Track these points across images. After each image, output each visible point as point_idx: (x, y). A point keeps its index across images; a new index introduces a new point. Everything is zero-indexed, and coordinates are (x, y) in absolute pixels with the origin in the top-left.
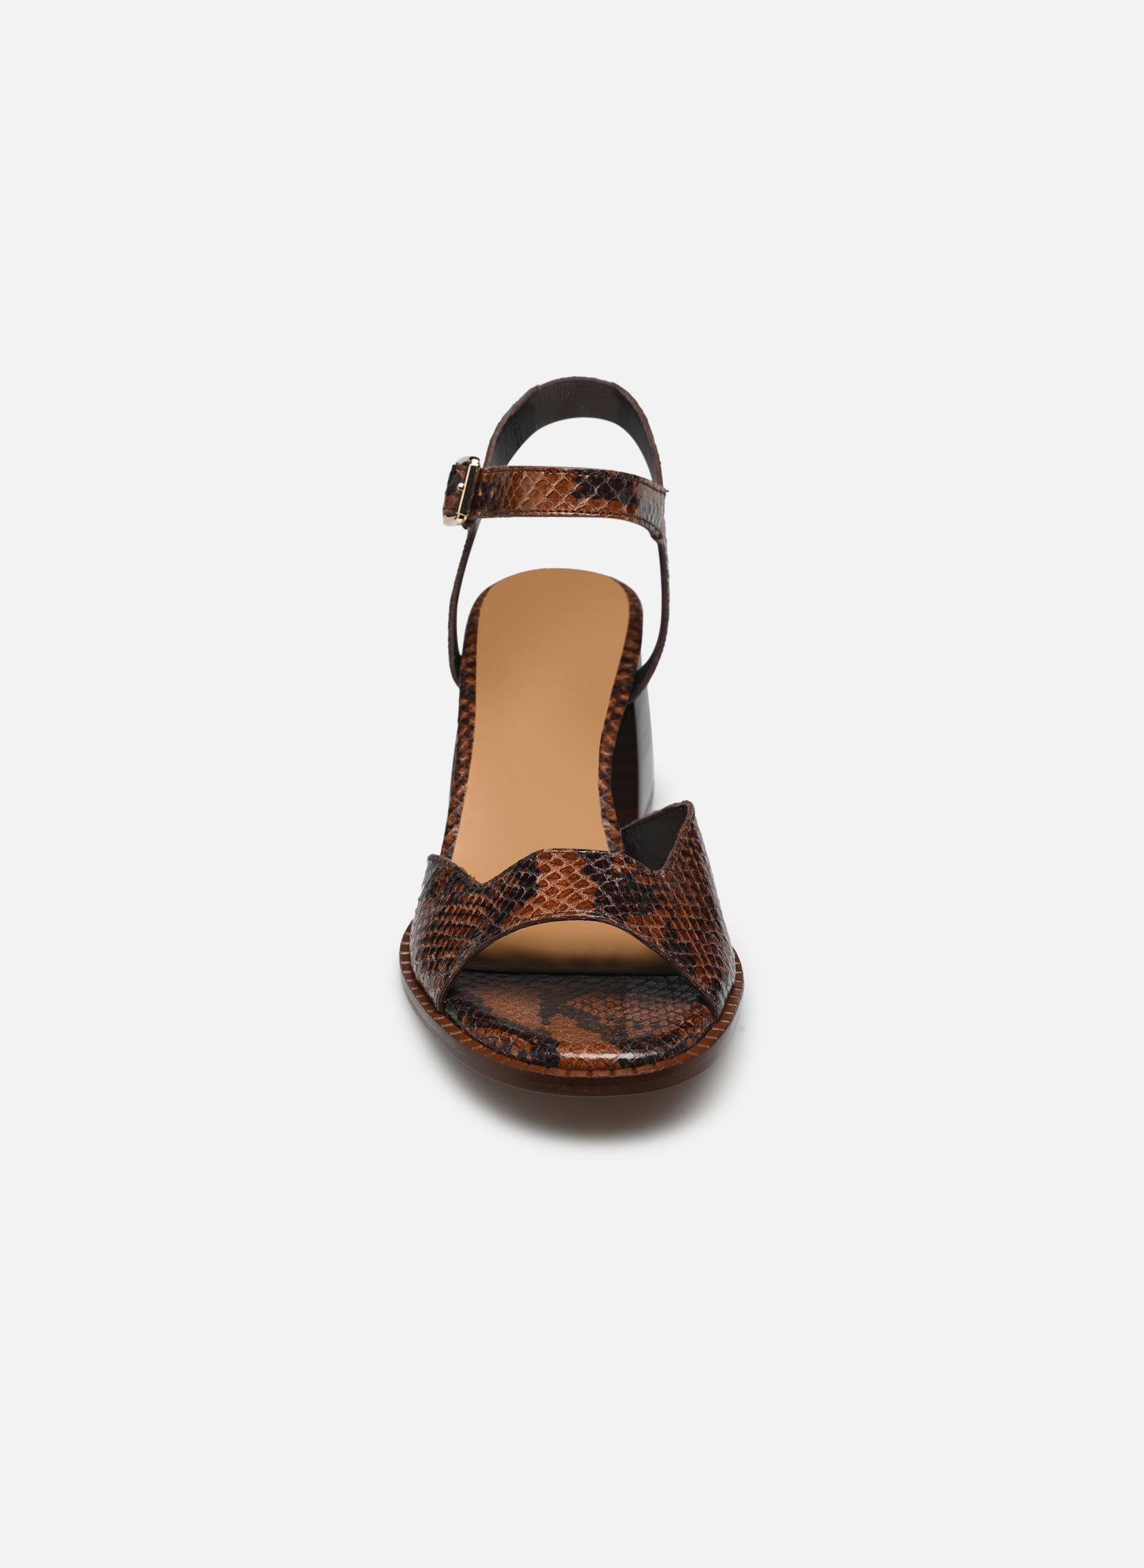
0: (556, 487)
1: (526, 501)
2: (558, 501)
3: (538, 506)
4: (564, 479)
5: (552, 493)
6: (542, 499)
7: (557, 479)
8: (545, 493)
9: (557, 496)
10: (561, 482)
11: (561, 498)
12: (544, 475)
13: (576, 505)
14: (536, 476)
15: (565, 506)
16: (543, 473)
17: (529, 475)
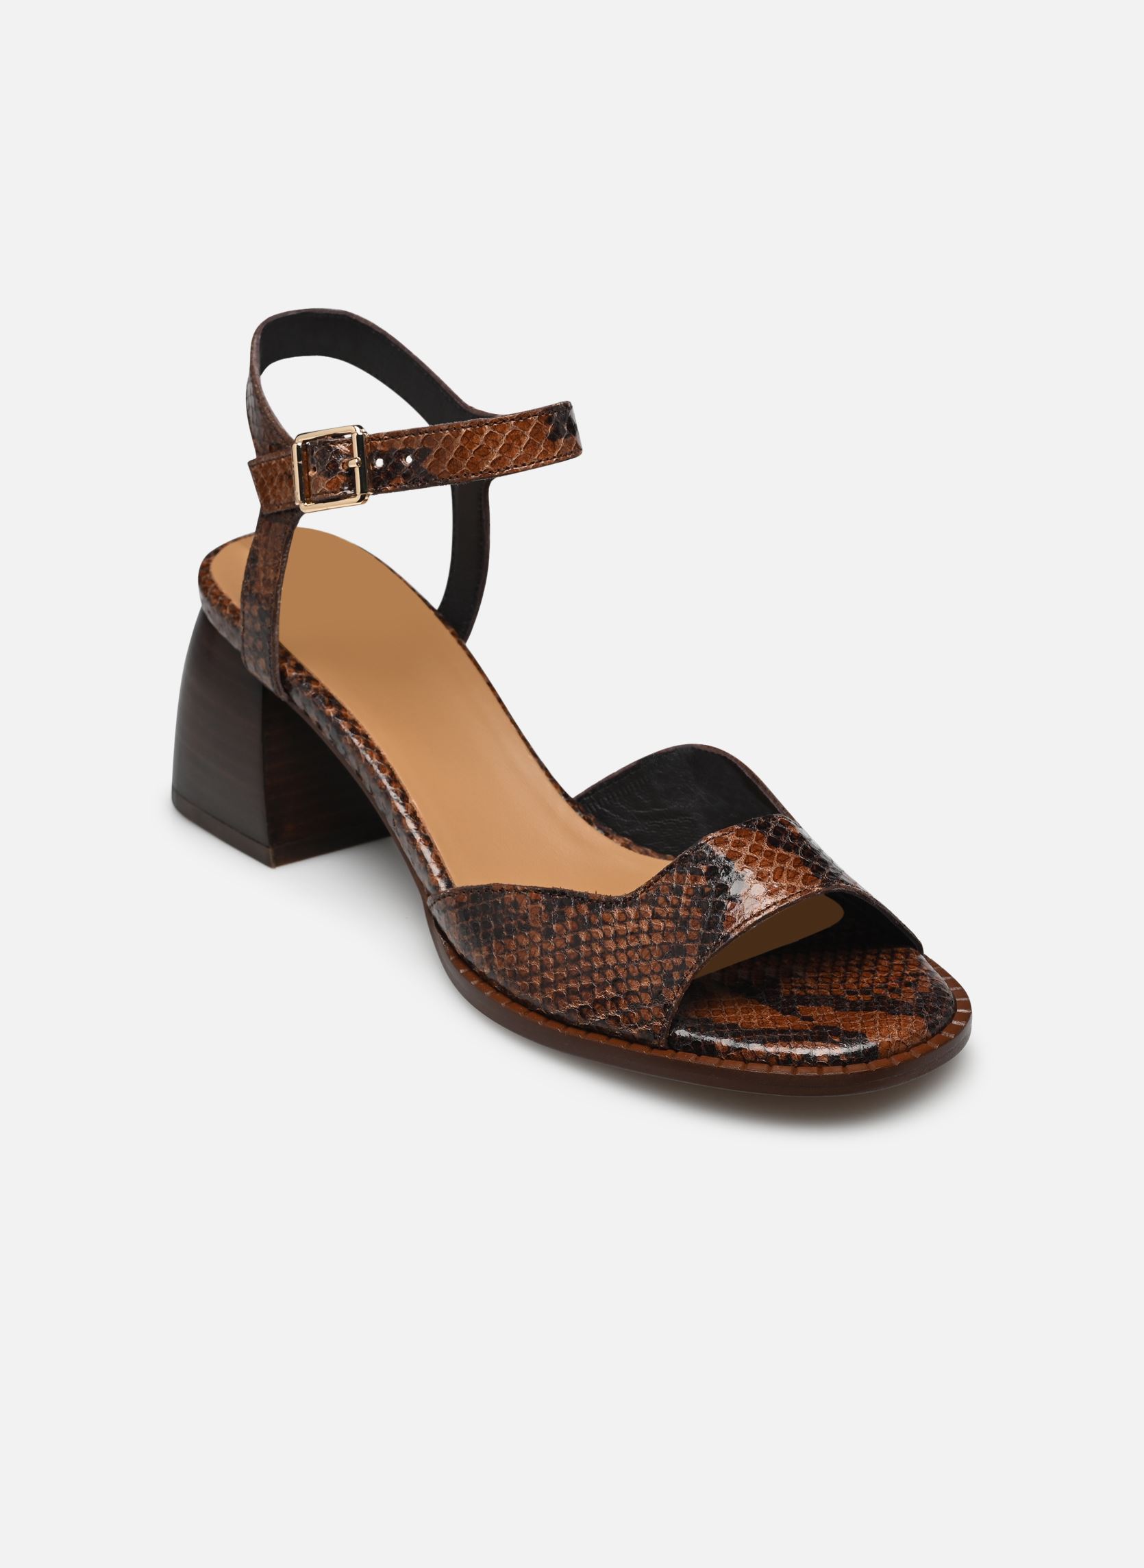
0: (531, 434)
1: (496, 459)
2: (536, 450)
3: (514, 462)
4: (537, 424)
5: (528, 442)
6: (519, 452)
7: (530, 425)
8: (520, 445)
9: (534, 444)
10: (535, 427)
11: (539, 445)
12: (515, 424)
13: (555, 450)
14: (505, 428)
15: (545, 452)
16: (512, 422)
17: (495, 428)
